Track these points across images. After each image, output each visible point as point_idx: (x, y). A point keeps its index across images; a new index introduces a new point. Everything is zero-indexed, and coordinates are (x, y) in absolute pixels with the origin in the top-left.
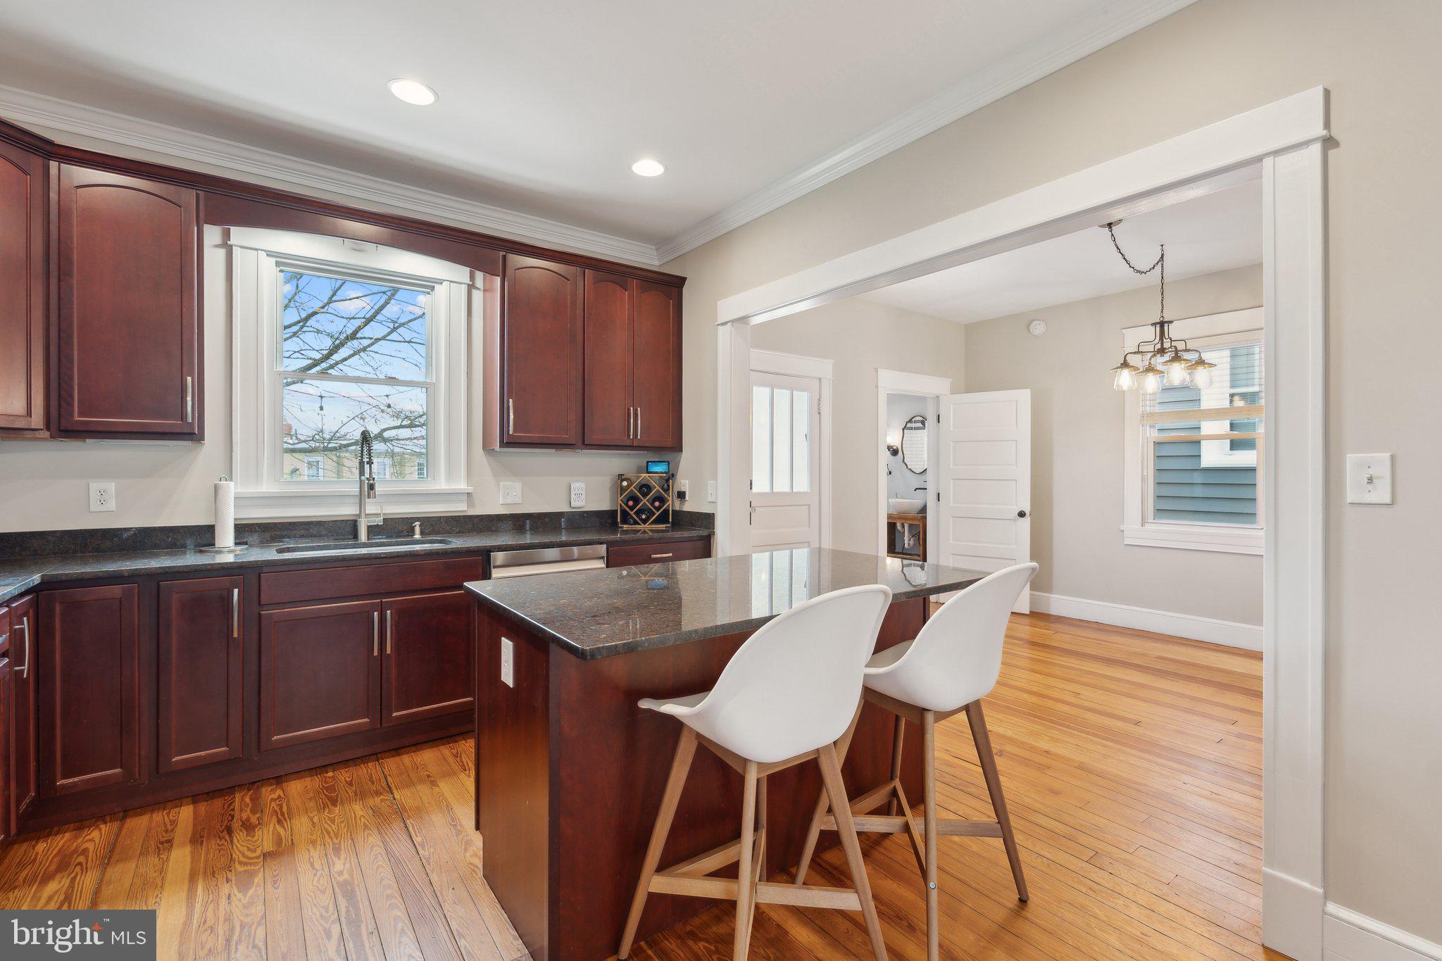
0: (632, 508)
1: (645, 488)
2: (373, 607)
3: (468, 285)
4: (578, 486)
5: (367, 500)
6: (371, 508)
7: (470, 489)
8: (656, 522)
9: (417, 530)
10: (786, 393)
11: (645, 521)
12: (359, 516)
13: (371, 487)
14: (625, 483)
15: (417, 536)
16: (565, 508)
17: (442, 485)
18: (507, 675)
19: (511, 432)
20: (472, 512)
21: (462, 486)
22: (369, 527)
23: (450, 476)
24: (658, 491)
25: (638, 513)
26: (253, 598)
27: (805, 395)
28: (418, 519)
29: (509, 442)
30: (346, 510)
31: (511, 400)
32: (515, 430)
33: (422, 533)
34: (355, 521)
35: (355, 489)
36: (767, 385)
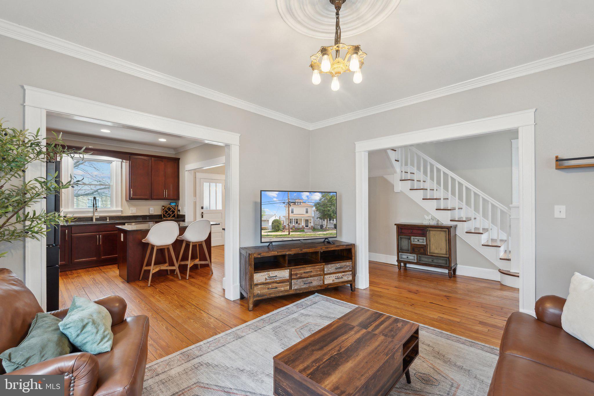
0: (166, 214)
1: (169, 209)
2: (97, 234)
3: (121, 161)
4: (152, 209)
5: (95, 212)
6: (96, 214)
7: (122, 210)
8: (172, 217)
9: (108, 219)
10: (214, 184)
11: (169, 217)
12: (93, 216)
13: (96, 209)
14: (163, 208)
15: (108, 221)
16: (148, 214)
17: (114, 209)
18: (122, 240)
19: (132, 197)
20: (122, 215)
21: (120, 209)
22: (96, 218)
23: (117, 206)
24: (173, 210)
25: (167, 215)
26: (70, 232)
27: (221, 184)
28: (108, 217)
29: (131, 199)
30: (90, 215)
31: (132, 189)
32: (133, 196)
33: (109, 220)
34: (92, 217)
35: (92, 210)
36: (207, 182)
